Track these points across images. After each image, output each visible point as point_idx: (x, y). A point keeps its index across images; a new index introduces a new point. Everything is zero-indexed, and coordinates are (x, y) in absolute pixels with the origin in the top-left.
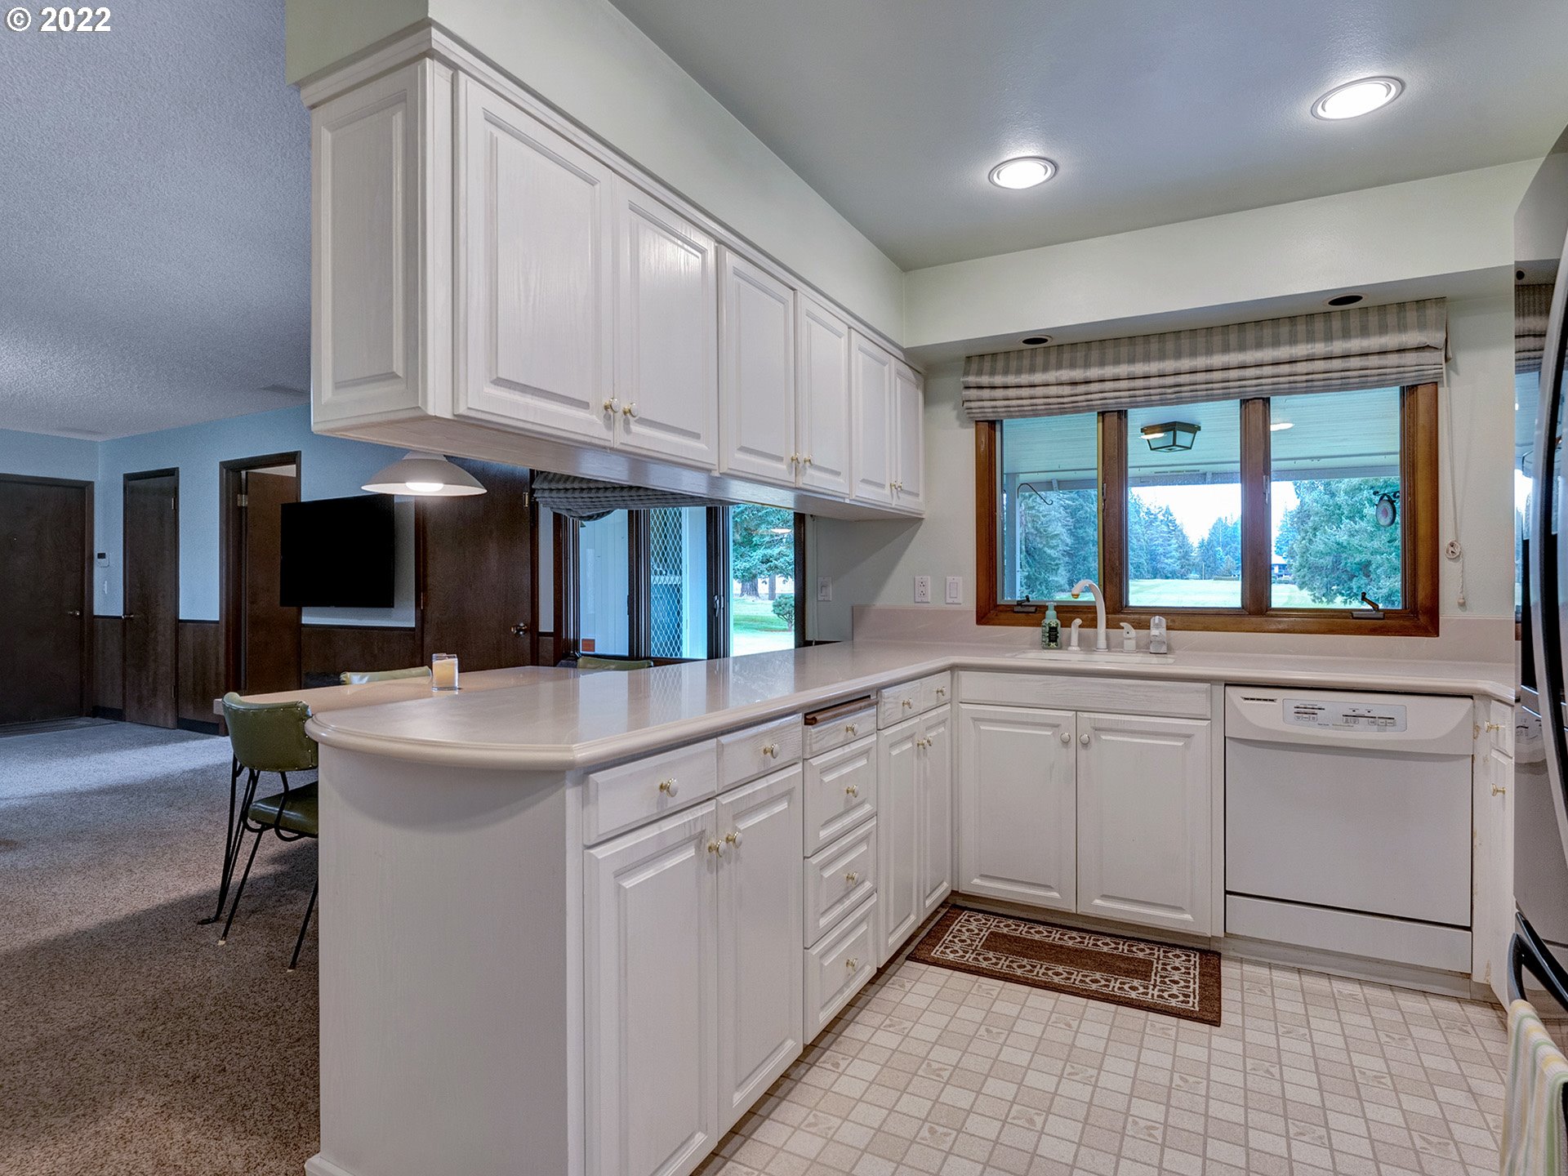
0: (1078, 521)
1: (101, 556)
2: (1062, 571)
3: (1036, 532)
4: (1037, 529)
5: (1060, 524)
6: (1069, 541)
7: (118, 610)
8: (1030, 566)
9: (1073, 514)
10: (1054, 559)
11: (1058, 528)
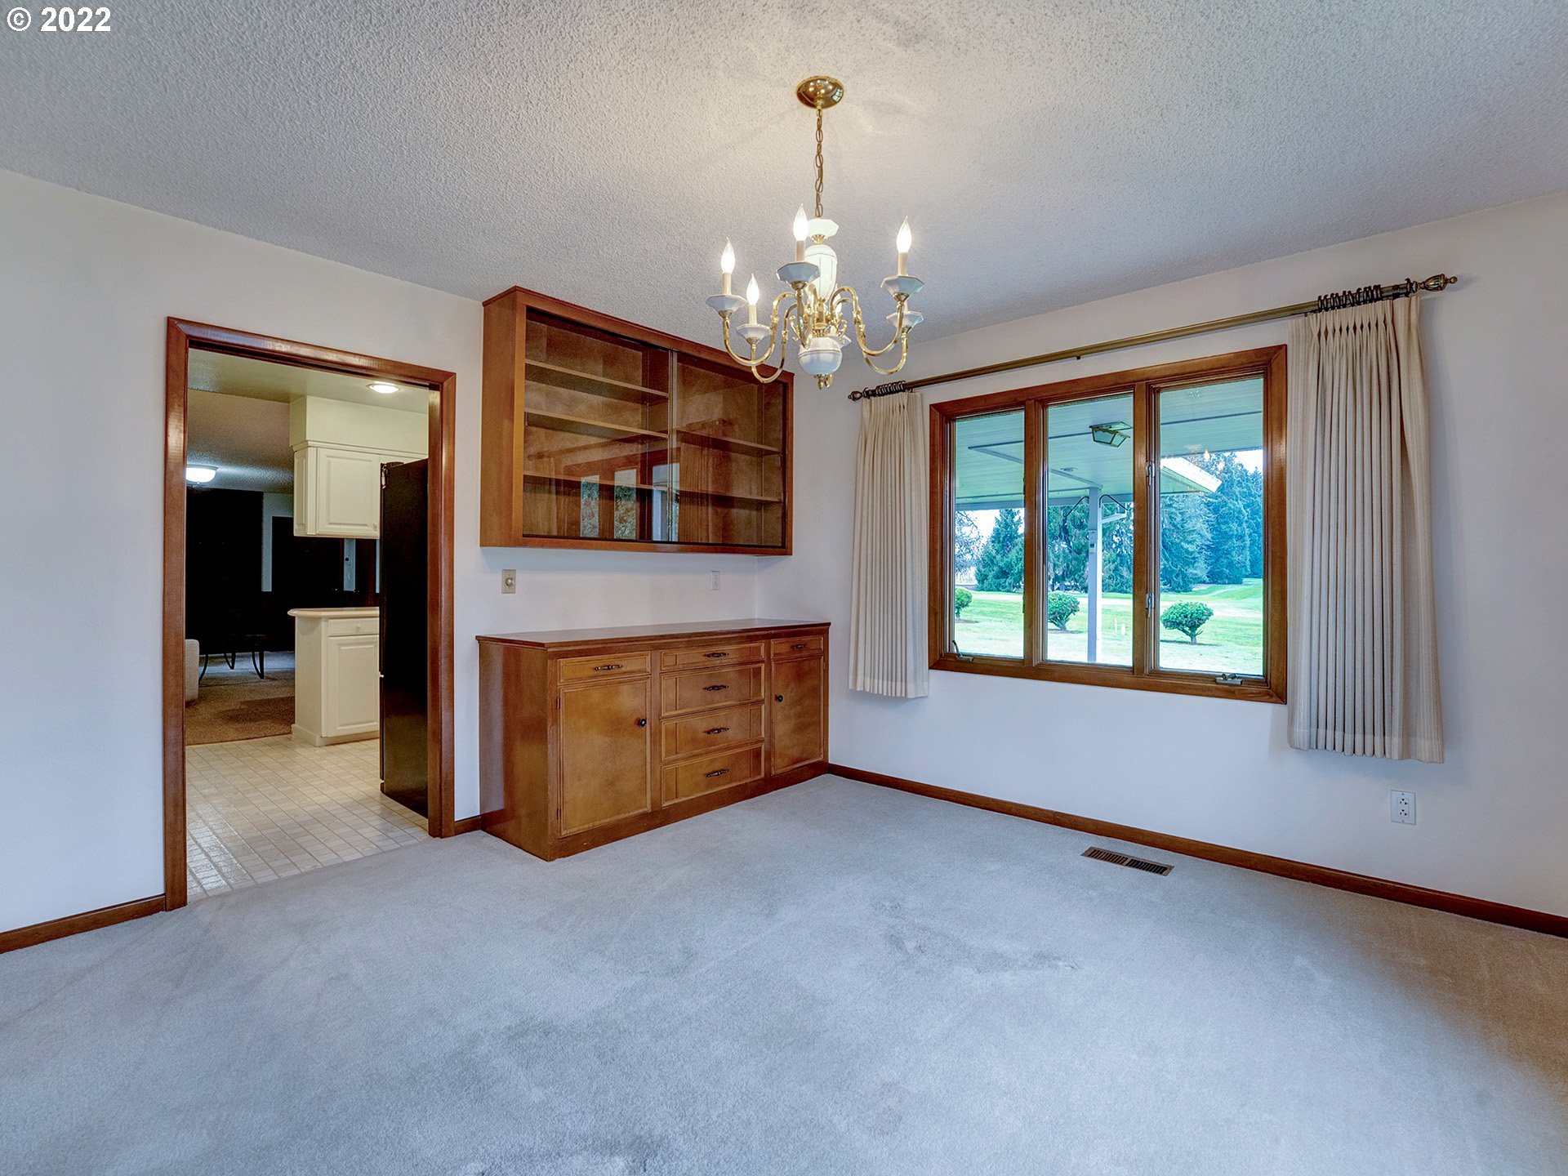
0: (1222, 517)
1: (347, 559)
2: (1201, 564)
3: (1173, 528)
4: (1174, 525)
5: (1201, 520)
6: (1209, 536)
7: (353, 589)
8: (1167, 560)
9: (1216, 510)
10: (1192, 553)
11: (1200, 525)
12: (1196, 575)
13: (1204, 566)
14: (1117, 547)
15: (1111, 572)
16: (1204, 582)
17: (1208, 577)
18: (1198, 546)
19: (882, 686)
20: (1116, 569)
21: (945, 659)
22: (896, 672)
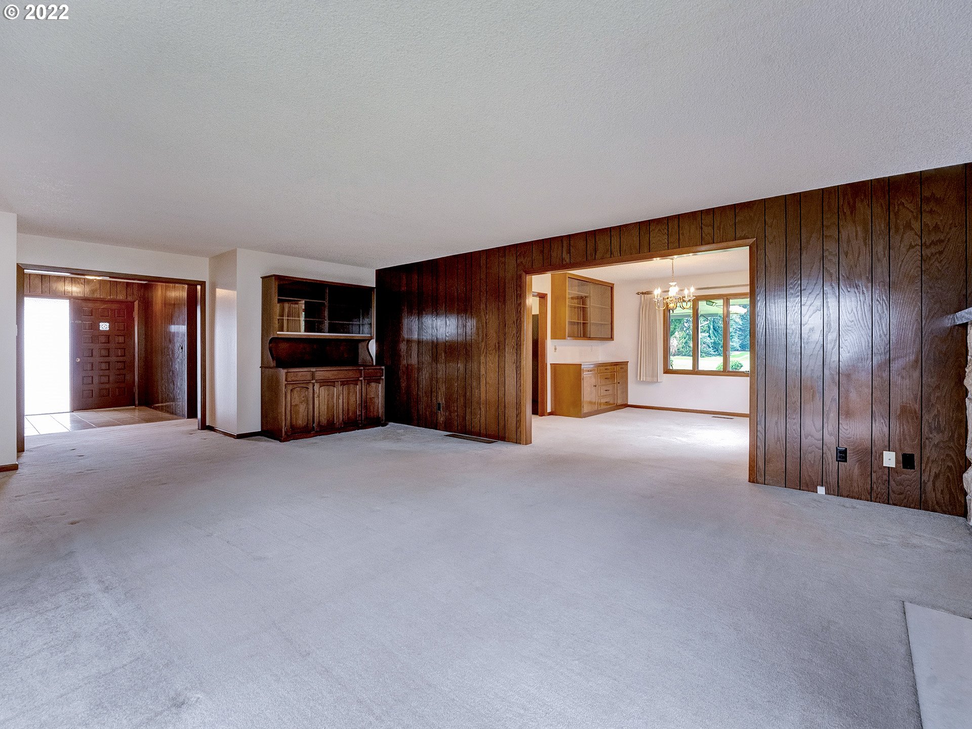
12: (733, 345)
13: (738, 340)
14: (686, 330)
15: (683, 344)
16: (738, 350)
17: (740, 347)
18: (734, 328)
19: (649, 379)
20: (686, 343)
21: (667, 371)
22: (654, 375)
